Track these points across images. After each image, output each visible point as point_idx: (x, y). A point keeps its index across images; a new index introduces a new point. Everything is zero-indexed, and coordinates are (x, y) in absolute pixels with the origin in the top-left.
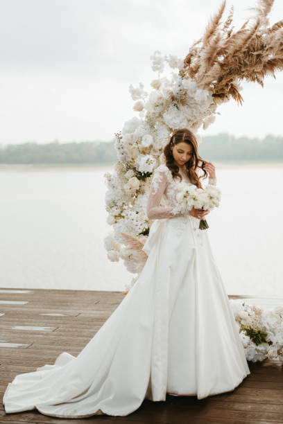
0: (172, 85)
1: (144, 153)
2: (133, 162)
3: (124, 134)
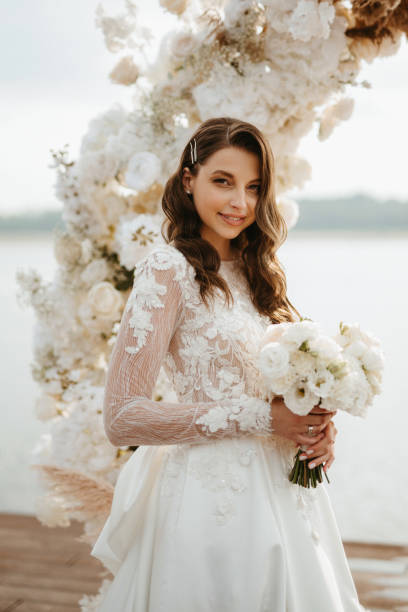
1: (140, 209)
2: (110, 237)
3: (83, 152)
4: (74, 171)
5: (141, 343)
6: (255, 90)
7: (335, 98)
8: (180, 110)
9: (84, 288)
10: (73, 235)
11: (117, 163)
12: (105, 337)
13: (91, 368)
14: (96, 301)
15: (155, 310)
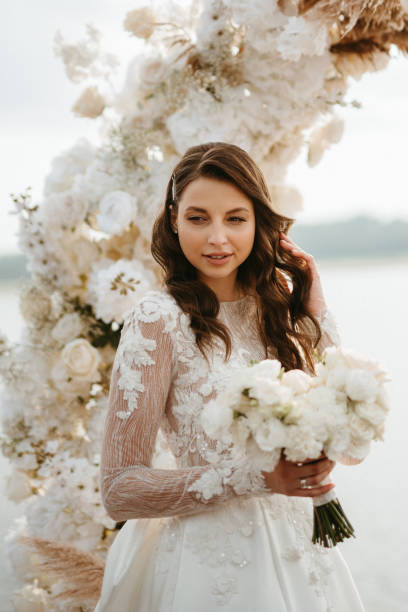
0: (190, 24)
1: (115, 254)
2: (83, 287)
3: (47, 194)
4: (38, 216)
5: (132, 405)
6: (235, 116)
7: (323, 120)
8: (153, 142)
9: (56, 347)
10: (40, 288)
11: (87, 205)
12: (82, 401)
13: (68, 437)
14: (71, 361)
15: (145, 368)
